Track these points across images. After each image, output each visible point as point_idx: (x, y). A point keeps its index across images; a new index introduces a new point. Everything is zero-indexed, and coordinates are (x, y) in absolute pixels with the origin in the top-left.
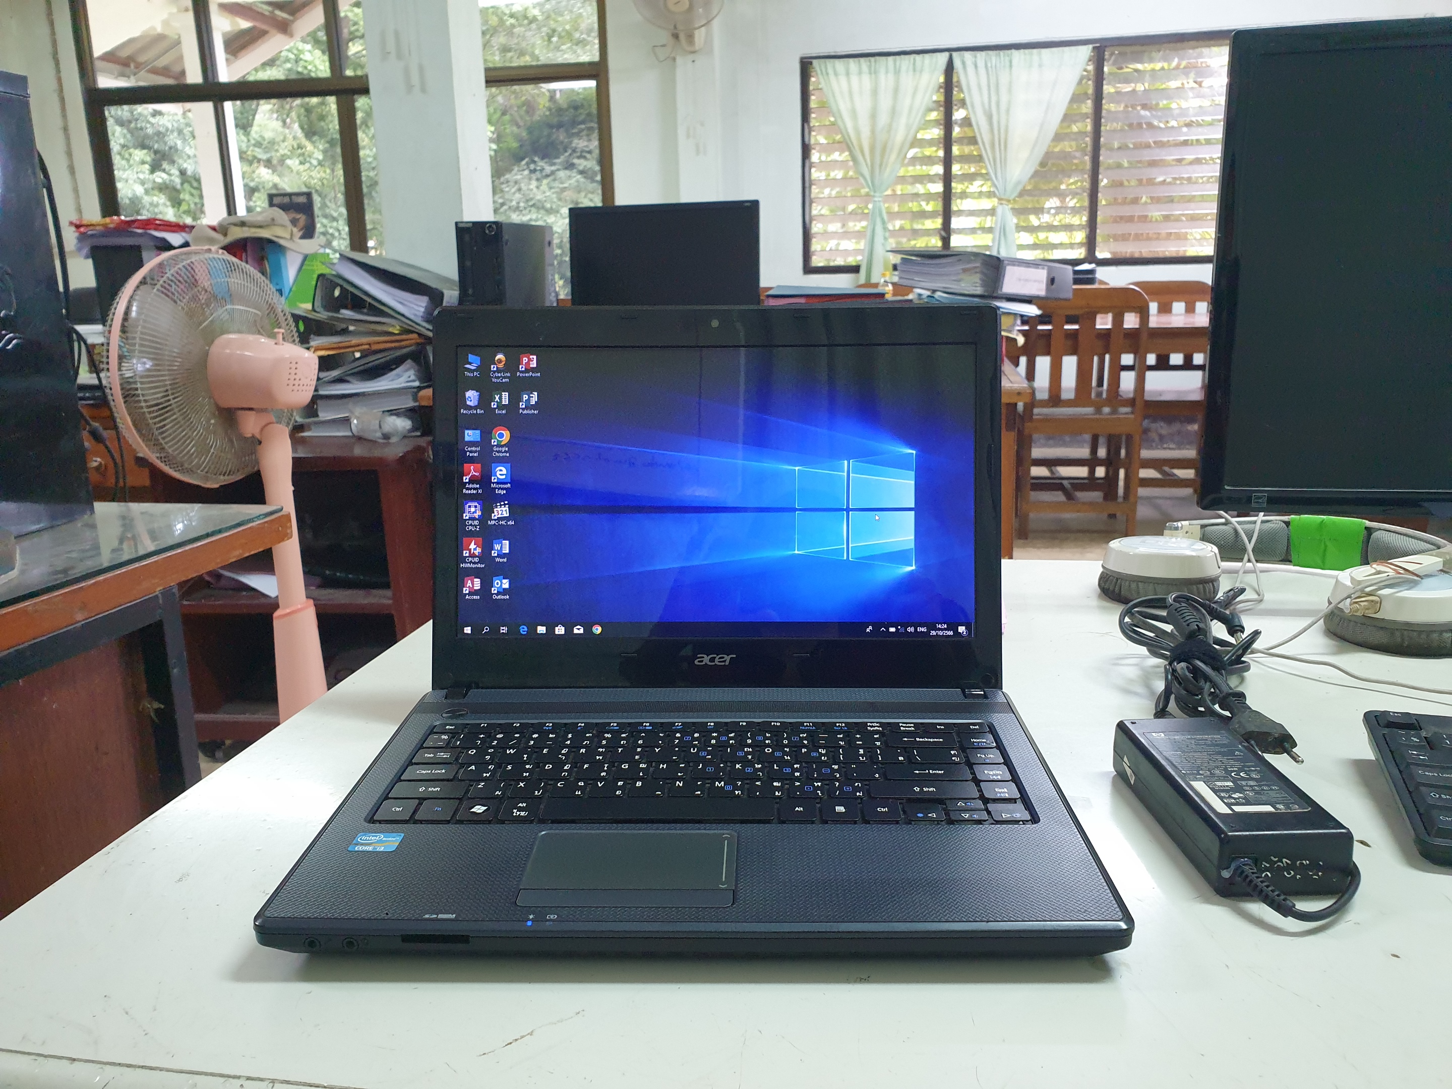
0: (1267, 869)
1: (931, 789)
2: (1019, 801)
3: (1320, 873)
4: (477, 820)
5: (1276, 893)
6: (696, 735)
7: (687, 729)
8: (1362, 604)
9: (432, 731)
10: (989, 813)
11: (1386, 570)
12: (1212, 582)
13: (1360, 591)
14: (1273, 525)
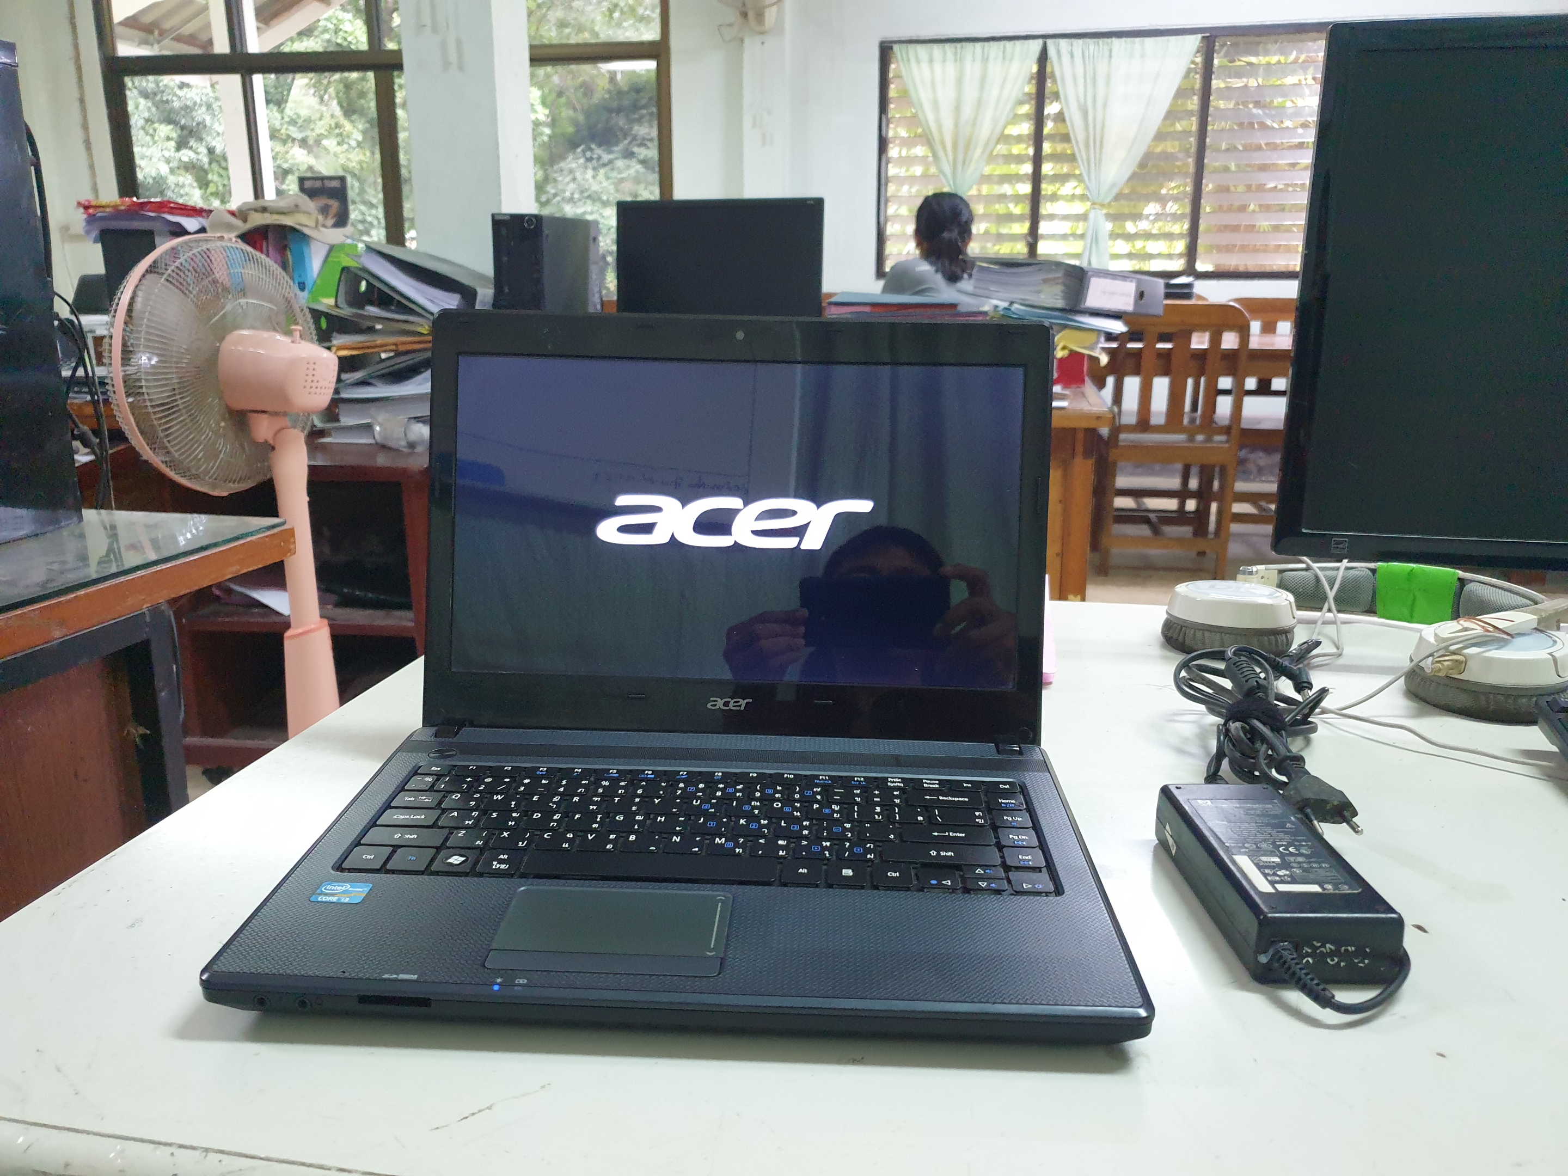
0: (1308, 955)
1: (949, 854)
2: (1044, 870)
3: (1366, 961)
4: (453, 872)
5: (1315, 982)
6: (701, 786)
7: (692, 779)
8: (1446, 663)
9: (415, 772)
10: (1009, 882)
11: (1474, 627)
12: (1286, 633)
13: (1445, 649)
14: (1357, 573)
